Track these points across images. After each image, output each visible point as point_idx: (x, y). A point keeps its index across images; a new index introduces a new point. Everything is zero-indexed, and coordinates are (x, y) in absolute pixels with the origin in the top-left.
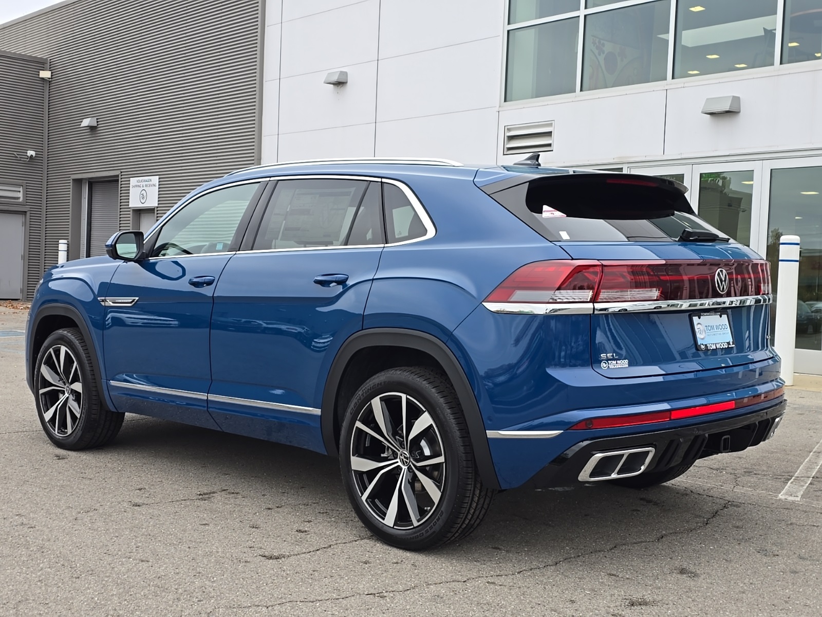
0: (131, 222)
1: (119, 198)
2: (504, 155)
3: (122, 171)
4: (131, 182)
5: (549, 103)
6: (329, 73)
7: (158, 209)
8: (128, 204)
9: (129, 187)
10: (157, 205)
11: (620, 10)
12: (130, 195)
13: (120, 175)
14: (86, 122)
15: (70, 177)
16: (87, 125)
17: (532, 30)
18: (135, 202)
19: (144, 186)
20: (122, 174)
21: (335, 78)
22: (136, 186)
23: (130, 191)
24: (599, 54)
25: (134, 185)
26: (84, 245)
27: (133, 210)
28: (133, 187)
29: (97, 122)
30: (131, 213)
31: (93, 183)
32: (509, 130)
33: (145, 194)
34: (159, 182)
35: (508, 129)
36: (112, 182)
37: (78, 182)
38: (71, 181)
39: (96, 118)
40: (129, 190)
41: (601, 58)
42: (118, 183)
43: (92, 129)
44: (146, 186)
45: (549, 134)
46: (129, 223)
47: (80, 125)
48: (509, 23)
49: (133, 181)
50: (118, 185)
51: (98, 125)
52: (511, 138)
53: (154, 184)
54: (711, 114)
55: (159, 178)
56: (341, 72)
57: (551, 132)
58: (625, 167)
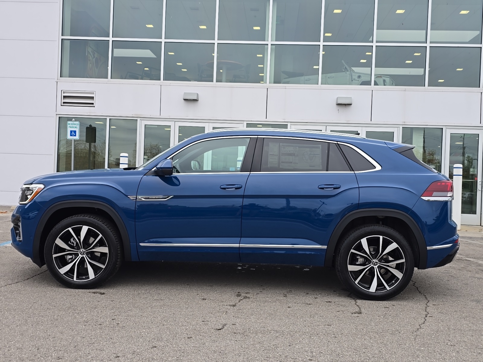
2: (61, 105)
5: (92, 82)
32: (64, 92)
45: (92, 98)
48: (62, 35)
52: (66, 97)
57: (93, 97)
58: (139, 119)
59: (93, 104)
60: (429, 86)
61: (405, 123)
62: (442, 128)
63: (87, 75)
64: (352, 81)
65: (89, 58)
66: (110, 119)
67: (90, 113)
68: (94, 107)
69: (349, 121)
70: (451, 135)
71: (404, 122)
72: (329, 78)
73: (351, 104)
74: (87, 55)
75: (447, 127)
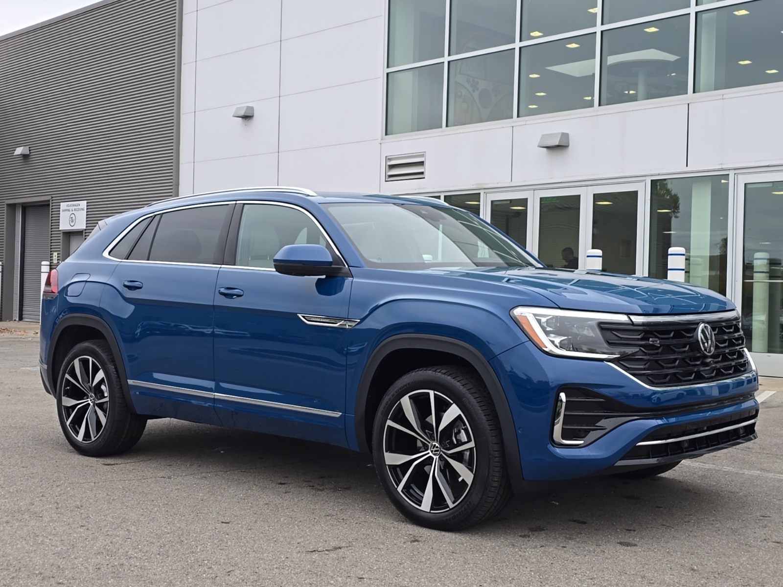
0: (61, 244)
1: (50, 222)
2: (386, 181)
3: (53, 196)
4: (61, 207)
5: (421, 136)
6: (237, 108)
7: (86, 231)
8: (58, 227)
9: (59, 211)
10: (85, 228)
11: (500, 53)
12: (61, 218)
13: (51, 200)
14: (19, 151)
15: (4, 202)
16: (20, 153)
17: (411, 73)
18: (65, 225)
19: (73, 210)
20: (53, 199)
21: (242, 113)
22: (66, 210)
23: (61, 215)
24: (474, 91)
25: (64, 209)
26: (18, 266)
27: (63, 233)
28: (63, 211)
29: (30, 150)
30: (61, 235)
31: (26, 208)
32: (390, 159)
33: (74, 218)
34: (87, 206)
35: (388, 159)
36: (44, 206)
37: (12, 207)
38: (5, 206)
39: (28, 147)
40: (59, 214)
41: (476, 95)
42: (49, 208)
43: (25, 157)
44: (75, 210)
45: (421, 164)
46: (59, 245)
47: (14, 153)
48: (388, 67)
49: (63, 205)
50: (49, 210)
51: (30, 153)
52: (392, 167)
53: (82, 208)
54: (548, 147)
55: (87, 203)
56: (248, 107)
57: (424, 162)
59: (422, 173)
66: (445, 196)
67: (419, 189)
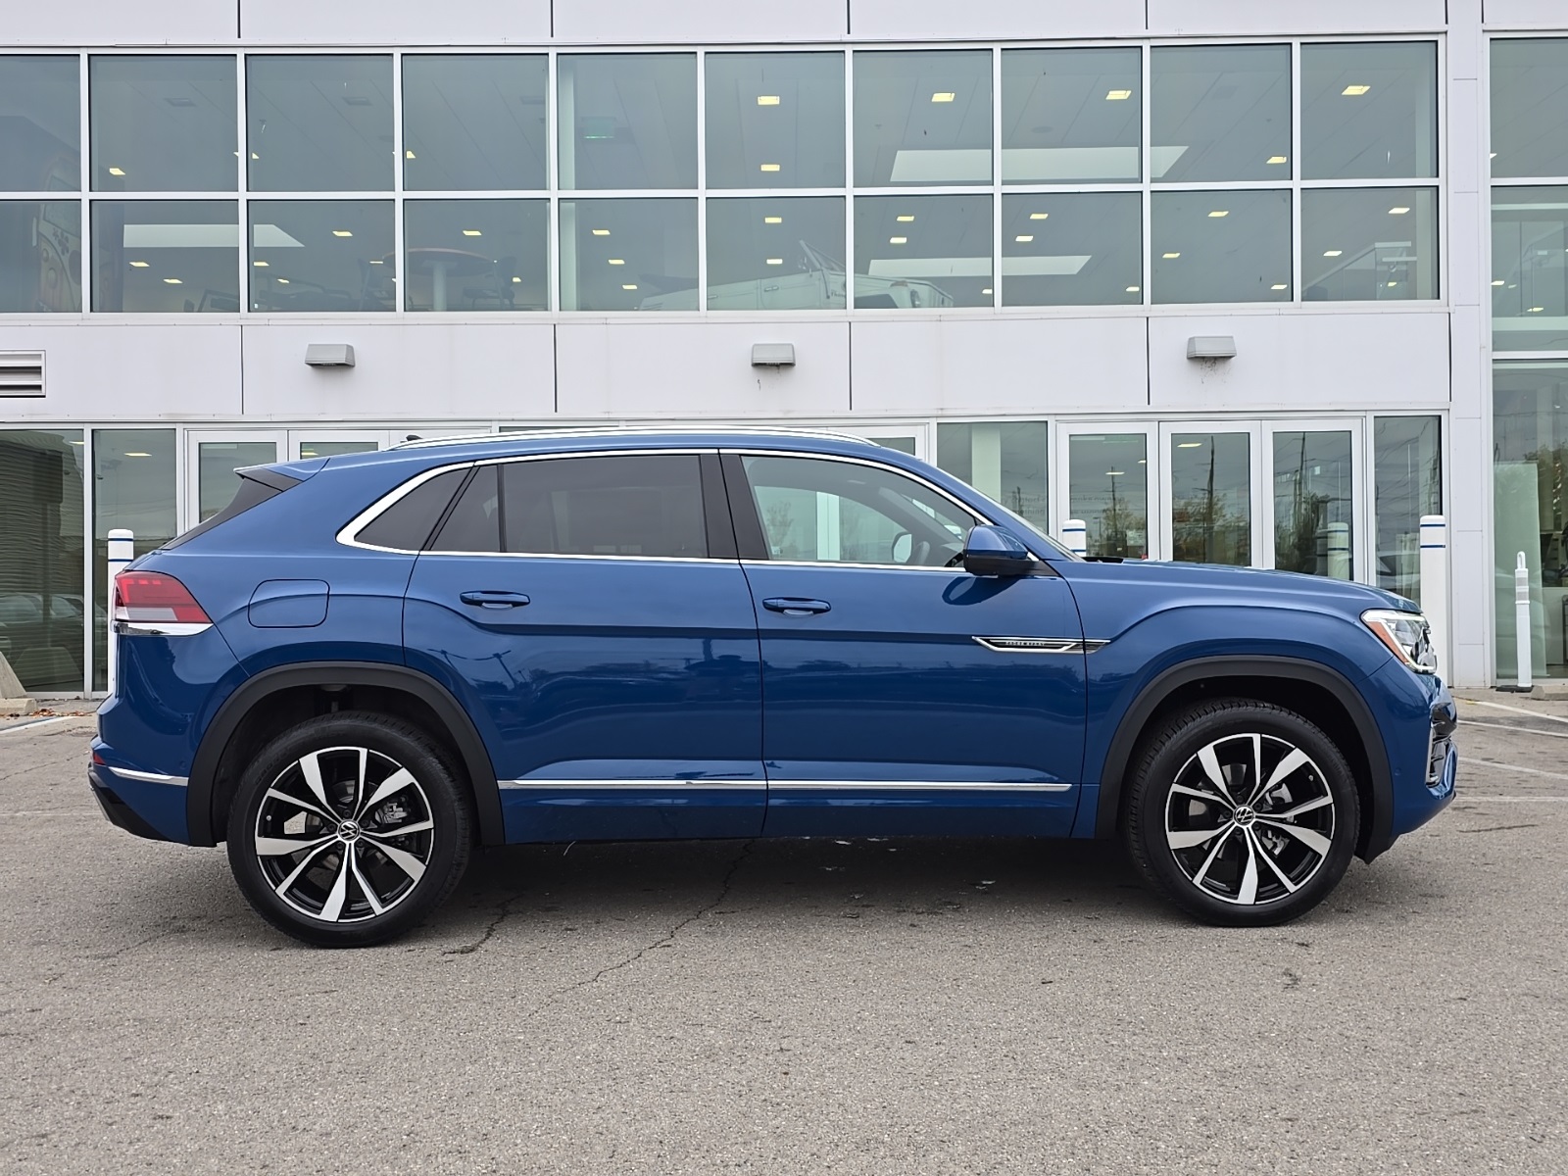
5: (34, 323)
45: (37, 370)
57: (40, 368)
58: (179, 428)
59: (39, 387)
60: (1004, 304)
61: (945, 413)
62: (1047, 422)
63: (41, 305)
64: (828, 297)
65: (45, 255)
66: (93, 431)
67: (32, 415)
68: (44, 396)
69: (789, 412)
70: (1072, 439)
71: (942, 409)
72: (765, 291)
73: (791, 365)
74: (34, 244)
75: (1058, 418)
